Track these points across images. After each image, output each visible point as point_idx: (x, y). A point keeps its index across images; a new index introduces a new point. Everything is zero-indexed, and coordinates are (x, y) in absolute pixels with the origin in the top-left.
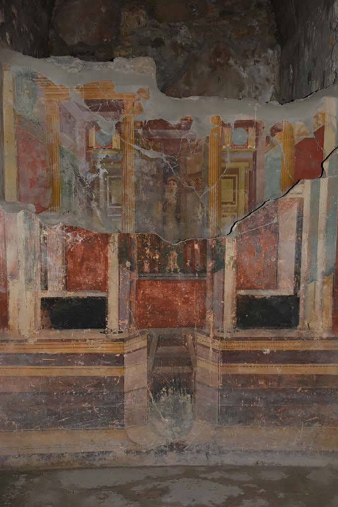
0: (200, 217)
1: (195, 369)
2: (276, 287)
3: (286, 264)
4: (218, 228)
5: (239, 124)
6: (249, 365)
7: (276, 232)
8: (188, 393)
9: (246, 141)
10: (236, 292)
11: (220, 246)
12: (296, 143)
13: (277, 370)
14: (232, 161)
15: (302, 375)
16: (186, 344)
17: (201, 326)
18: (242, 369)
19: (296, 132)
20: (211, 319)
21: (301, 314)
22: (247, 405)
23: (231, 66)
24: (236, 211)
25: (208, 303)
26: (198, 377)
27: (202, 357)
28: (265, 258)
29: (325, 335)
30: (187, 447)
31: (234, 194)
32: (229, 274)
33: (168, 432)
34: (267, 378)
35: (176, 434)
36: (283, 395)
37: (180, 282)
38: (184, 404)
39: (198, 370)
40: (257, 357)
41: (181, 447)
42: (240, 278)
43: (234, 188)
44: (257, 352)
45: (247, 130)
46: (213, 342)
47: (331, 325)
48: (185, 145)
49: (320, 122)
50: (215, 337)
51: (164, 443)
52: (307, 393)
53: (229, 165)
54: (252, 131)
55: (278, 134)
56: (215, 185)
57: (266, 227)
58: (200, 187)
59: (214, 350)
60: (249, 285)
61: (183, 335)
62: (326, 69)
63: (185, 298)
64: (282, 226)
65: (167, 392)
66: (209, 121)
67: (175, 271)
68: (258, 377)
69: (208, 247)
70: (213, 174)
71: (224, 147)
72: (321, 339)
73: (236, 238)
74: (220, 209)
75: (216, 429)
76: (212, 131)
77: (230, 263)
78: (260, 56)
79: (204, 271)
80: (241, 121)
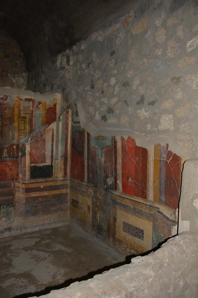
0: (11, 135)
1: (15, 197)
2: (45, 162)
3: (48, 153)
4: (18, 140)
5: (26, 100)
6: (35, 193)
7: (44, 141)
8: (12, 207)
9: (29, 106)
10: (30, 165)
11: (24, 147)
12: (47, 108)
13: (46, 193)
14: (23, 114)
15: (54, 195)
16: (11, 187)
17: (17, 179)
18: (33, 195)
19: (47, 104)
20: (21, 176)
21: (54, 172)
22: (35, 208)
24: (25, 133)
25: (20, 169)
26: (16, 200)
27: (17, 191)
28: (41, 151)
29: (62, 179)
30: (13, 228)
31: (24, 127)
32: (28, 158)
33: (5, 224)
34: (42, 197)
35: (8, 224)
36: (48, 203)
37: (8, 162)
38: (11, 211)
39: (16, 197)
40: (38, 189)
41: (10, 229)
42: (32, 159)
43: (24, 124)
44: (38, 187)
45: (29, 102)
46: (22, 185)
47: (63, 175)
48: (5, 106)
49: (55, 102)
50: (22, 183)
51: (3, 228)
52: (56, 201)
53: (22, 115)
54: (31, 103)
55: (40, 105)
56: (17, 123)
57: (41, 139)
58: (11, 123)
59: (22, 188)
60: (35, 162)
61: (10, 183)
63: (10, 168)
64: (47, 139)
65: (4, 208)
66: (15, 97)
67: (6, 157)
68: (39, 197)
69: (19, 147)
70: (16, 118)
71: (20, 108)
72: (60, 180)
73: (30, 143)
74: (19, 132)
75: (24, 219)
76: (16, 101)
77: (28, 153)
79: (18, 157)
80: (27, 98)
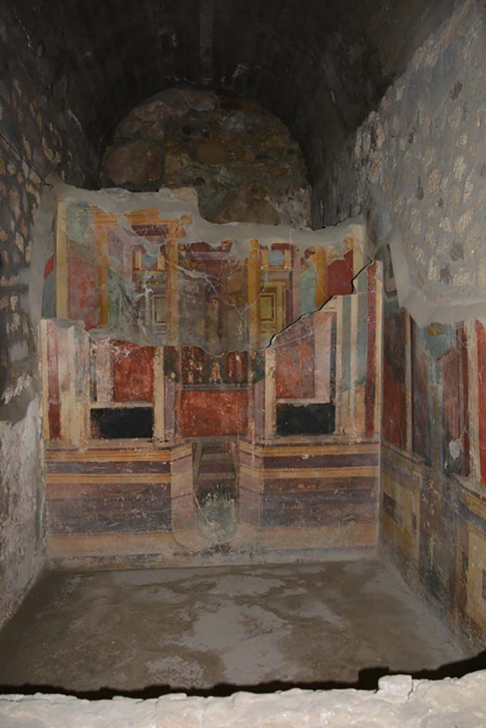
0: (241, 333)
1: (238, 475)
2: (313, 396)
3: (322, 373)
4: (258, 343)
5: (275, 247)
6: (290, 469)
7: (312, 344)
8: (232, 498)
9: (281, 263)
10: (276, 401)
11: (261, 357)
12: (329, 264)
13: (316, 473)
14: (270, 281)
15: (338, 479)
16: (230, 451)
17: (244, 434)
18: (283, 474)
19: (328, 255)
20: (253, 428)
21: (337, 421)
22: (287, 508)
23: (267, 202)
24: (274, 327)
25: (250, 412)
26: (241, 484)
27: (245, 463)
28: (303, 368)
29: (359, 440)
30: (232, 549)
31: (273, 311)
32: (270, 384)
33: (214, 535)
34: (306, 482)
35: (221, 537)
36: (322, 497)
37: (222, 392)
38: (228, 508)
39: (241, 475)
40: (296, 462)
41: (226, 548)
42: (280, 387)
43: (273, 305)
44: (296, 457)
45: (283, 253)
46: (255, 449)
47: (364, 431)
48: (226, 266)
49: (349, 246)
50: (257, 444)
51: (210, 546)
52: (343, 495)
53: (267, 284)
54: (287, 253)
55: (311, 256)
56: (255, 303)
57: (302, 340)
58: (240, 305)
59: (256, 456)
60: (288, 394)
61: (227, 442)
62: (352, 202)
63: (228, 407)
64: (317, 339)
65: (212, 498)
66: (247, 244)
67: (218, 382)
68: (297, 481)
69: (248, 358)
70: (252, 292)
71: (262, 268)
72: (356, 443)
73: (276, 350)
74: (259, 326)
75: (259, 531)
76: (251, 253)
77: (269, 374)
78: (293, 194)
79: (245, 381)
80: (277, 244)
